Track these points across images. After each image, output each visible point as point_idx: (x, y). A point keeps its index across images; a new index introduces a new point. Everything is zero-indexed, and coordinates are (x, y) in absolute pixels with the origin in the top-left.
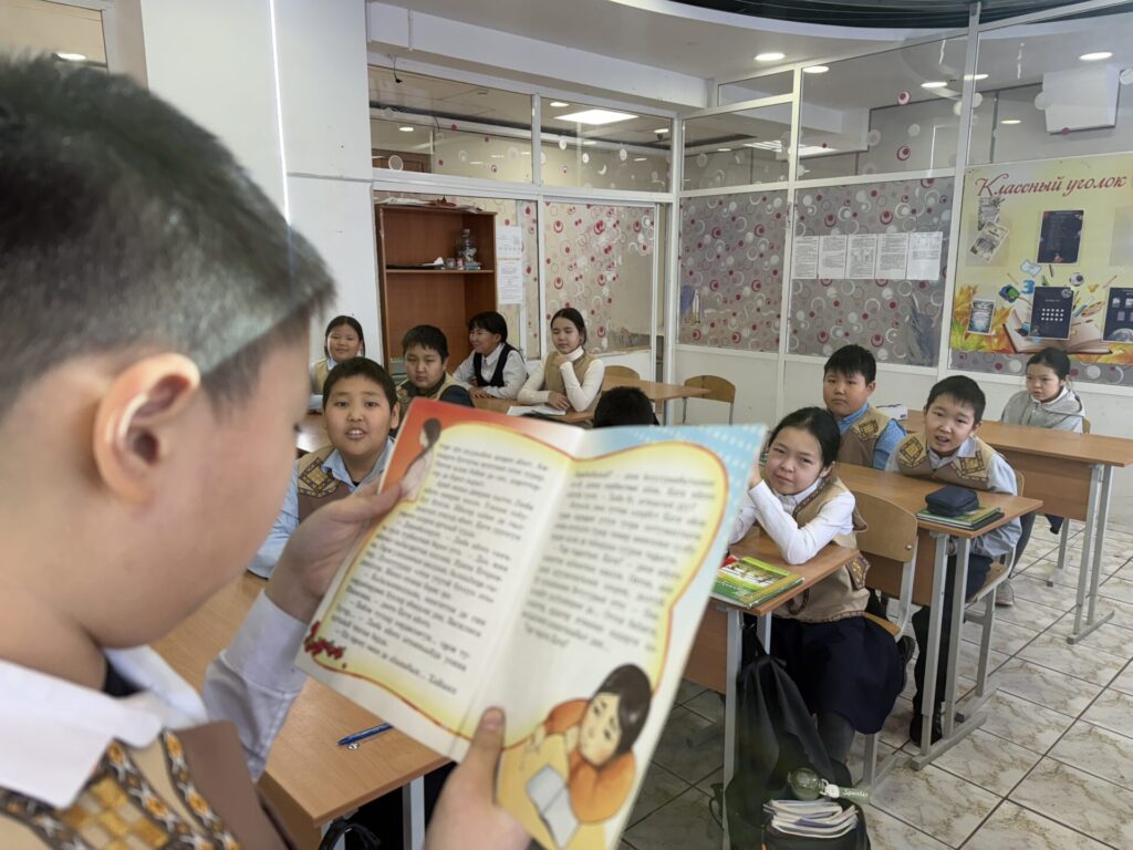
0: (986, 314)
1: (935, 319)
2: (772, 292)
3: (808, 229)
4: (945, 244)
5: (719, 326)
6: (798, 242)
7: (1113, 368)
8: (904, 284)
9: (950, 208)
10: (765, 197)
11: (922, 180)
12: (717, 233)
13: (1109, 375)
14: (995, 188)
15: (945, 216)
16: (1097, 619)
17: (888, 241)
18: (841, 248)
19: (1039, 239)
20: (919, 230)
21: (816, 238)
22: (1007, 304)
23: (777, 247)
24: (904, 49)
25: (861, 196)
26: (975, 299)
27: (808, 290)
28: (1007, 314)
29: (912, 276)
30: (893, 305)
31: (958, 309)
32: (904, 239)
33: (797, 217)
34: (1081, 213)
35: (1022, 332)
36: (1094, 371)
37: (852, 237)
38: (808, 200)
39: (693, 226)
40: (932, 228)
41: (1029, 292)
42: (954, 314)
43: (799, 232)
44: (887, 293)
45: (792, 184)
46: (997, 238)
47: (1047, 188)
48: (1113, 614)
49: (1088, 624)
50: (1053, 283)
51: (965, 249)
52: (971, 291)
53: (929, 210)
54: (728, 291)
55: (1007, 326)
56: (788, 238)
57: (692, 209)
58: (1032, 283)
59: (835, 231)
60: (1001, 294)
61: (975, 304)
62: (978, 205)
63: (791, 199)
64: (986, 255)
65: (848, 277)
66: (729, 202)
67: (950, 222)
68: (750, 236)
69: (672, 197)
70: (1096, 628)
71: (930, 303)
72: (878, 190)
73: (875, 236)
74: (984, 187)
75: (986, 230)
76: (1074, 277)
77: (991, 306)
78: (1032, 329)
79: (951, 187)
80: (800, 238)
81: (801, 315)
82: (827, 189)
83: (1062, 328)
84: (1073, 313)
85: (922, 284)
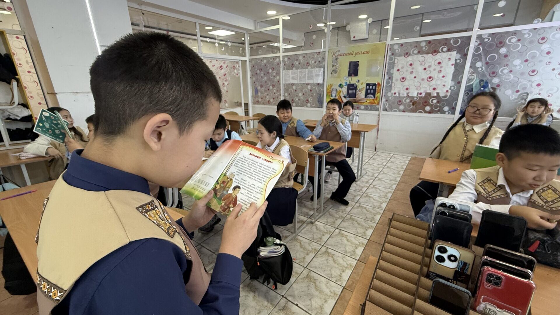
0: (335, 92)
1: (322, 94)
2: (278, 87)
3: (287, 68)
4: (324, 72)
5: (264, 98)
6: (284, 72)
7: (367, 106)
8: (313, 84)
9: (325, 61)
10: (274, 58)
11: (317, 53)
12: (261, 70)
13: (366, 108)
14: (336, 55)
15: (323, 63)
16: (362, 174)
17: (309, 71)
18: (296, 74)
19: (348, 70)
20: (317, 68)
21: (289, 71)
22: (340, 89)
23: (278, 74)
24: (311, 11)
25: (301, 58)
26: (332, 88)
27: (288, 87)
28: (340, 92)
29: (316, 82)
30: (311, 91)
31: (328, 91)
32: (313, 71)
33: (283, 64)
34: (358, 62)
35: (345, 97)
36: (363, 107)
37: (299, 70)
38: (286, 59)
39: (254, 68)
40: (320, 67)
41: (346, 85)
42: (327, 92)
43: (284, 69)
44: (309, 87)
45: (281, 54)
46: (337, 70)
47: (350, 54)
48: (366, 173)
49: (360, 176)
50: (352, 83)
51: (329, 73)
52: (331, 85)
53: (319, 62)
54: (266, 88)
55: (341, 95)
56: (281, 71)
57: (253, 62)
58: (346, 83)
59: (294, 68)
60: (339, 86)
61: (332, 89)
62: (332, 60)
63: (281, 59)
64: (335, 75)
65: (298, 83)
66: (263, 60)
67: (325, 65)
68: (270, 71)
69: (247, 58)
70: (362, 177)
71: (320, 90)
72: (305, 56)
73: (305, 70)
74: (333, 54)
75: (334, 67)
76: (357, 81)
77: (336, 90)
78: (347, 96)
79: (325, 54)
80: (285, 71)
81: (286, 94)
82: (291, 56)
83: (354, 95)
84: (357, 91)
85: (318, 84)
